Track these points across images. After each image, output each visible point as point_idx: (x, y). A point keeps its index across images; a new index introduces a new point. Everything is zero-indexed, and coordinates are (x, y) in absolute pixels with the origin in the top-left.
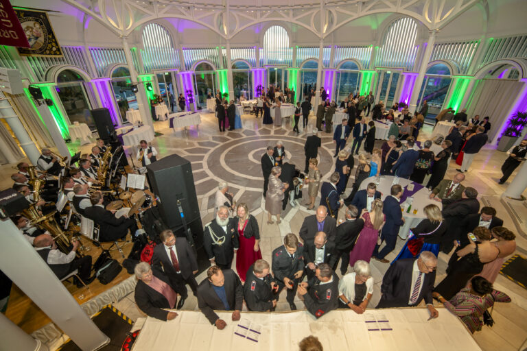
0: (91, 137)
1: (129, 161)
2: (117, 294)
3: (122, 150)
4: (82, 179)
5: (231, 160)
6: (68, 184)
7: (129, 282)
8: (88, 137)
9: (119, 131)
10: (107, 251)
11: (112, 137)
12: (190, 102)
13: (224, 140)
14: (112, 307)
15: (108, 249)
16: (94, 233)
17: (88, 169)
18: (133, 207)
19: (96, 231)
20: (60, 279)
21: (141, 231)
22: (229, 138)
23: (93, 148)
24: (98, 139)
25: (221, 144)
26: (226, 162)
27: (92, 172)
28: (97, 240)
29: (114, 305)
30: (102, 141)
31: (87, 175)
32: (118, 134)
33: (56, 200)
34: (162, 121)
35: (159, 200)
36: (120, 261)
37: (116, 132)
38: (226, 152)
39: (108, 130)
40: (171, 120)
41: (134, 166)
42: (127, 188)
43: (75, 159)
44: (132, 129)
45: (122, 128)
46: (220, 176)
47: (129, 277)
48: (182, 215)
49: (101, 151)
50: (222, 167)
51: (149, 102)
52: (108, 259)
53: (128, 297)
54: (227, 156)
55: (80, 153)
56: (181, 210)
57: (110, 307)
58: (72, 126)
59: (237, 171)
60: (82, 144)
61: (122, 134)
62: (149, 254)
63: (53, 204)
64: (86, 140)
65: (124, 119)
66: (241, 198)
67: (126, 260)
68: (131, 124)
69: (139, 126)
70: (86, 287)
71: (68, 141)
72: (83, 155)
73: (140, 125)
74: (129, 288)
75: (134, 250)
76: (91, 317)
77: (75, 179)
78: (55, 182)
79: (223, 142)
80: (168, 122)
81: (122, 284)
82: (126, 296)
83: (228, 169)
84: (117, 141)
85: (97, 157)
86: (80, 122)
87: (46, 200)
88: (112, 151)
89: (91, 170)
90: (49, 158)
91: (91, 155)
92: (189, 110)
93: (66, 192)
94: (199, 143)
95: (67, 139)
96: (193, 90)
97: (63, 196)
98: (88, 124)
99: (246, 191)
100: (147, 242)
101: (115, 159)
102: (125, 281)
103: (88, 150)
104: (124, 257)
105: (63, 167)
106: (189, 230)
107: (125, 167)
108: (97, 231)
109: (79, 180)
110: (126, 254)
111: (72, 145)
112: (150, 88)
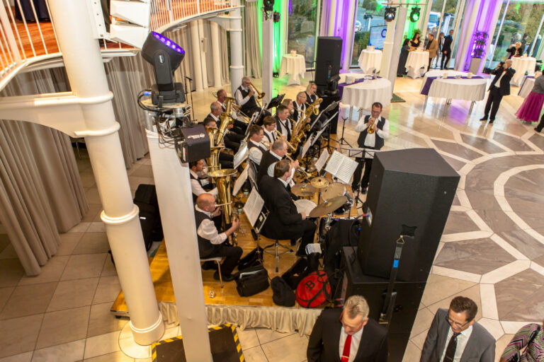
0: (303, 77)
1: (339, 129)
2: (248, 319)
3: (337, 108)
4: (272, 134)
5: (520, 192)
6: (255, 135)
7: (268, 312)
8: (300, 76)
9: (343, 77)
10: (262, 250)
11: (331, 84)
12: (475, 57)
13: (517, 145)
14: (235, 331)
15: (263, 247)
16: (258, 220)
17: (284, 122)
18: (321, 205)
19: (261, 219)
20: (201, 258)
21: (315, 248)
22: (531, 145)
23: (300, 93)
24: (311, 82)
25: (509, 152)
26: (506, 191)
27: (287, 127)
28: (257, 231)
29: (238, 329)
30: (315, 87)
31: (279, 129)
32: (340, 82)
33: (236, 150)
34: (411, 77)
35: (370, 220)
36: (271, 273)
37: (339, 78)
38: (514, 171)
39: (330, 72)
40: (430, 80)
41: (342, 139)
42: (323, 172)
43: (275, 102)
44: (362, 80)
45: (348, 75)
46: (483, 214)
47: (271, 305)
48: (396, 264)
49: (308, 100)
50: (493, 197)
51: (403, 40)
52: (258, 263)
53: (258, 331)
54: (512, 180)
55: (283, 96)
56: (398, 253)
57: (233, 329)
58: (288, 56)
59: (526, 219)
60: (289, 83)
61: (345, 84)
62: (310, 290)
63: (232, 153)
64: (295, 79)
65: (355, 61)
66: (513, 278)
67: (277, 277)
68: (362, 72)
69: (373, 78)
70: (221, 283)
71: (276, 74)
72: (285, 100)
73: (375, 75)
74: (264, 320)
75: (294, 269)
76: (209, 327)
77: (265, 130)
78: (244, 126)
79: (514, 150)
80: (422, 82)
81: (260, 310)
82: (256, 328)
83: (506, 207)
84: (335, 92)
85: (299, 109)
86: (298, 53)
87: (226, 146)
88: (322, 106)
89: (287, 123)
90: (247, 91)
91: (294, 103)
92: (466, 70)
93: (250, 145)
94: (462, 136)
95: (275, 71)
96: (491, 34)
97: (245, 149)
98: (305, 57)
99: (529, 270)
100: (316, 269)
101: (322, 120)
102: (264, 308)
103: (292, 95)
104: (277, 271)
105: (259, 110)
106: (393, 294)
107: (331, 136)
108: (263, 218)
109: (269, 134)
110: (282, 268)
111: (277, 82)
112: (415, 17)
